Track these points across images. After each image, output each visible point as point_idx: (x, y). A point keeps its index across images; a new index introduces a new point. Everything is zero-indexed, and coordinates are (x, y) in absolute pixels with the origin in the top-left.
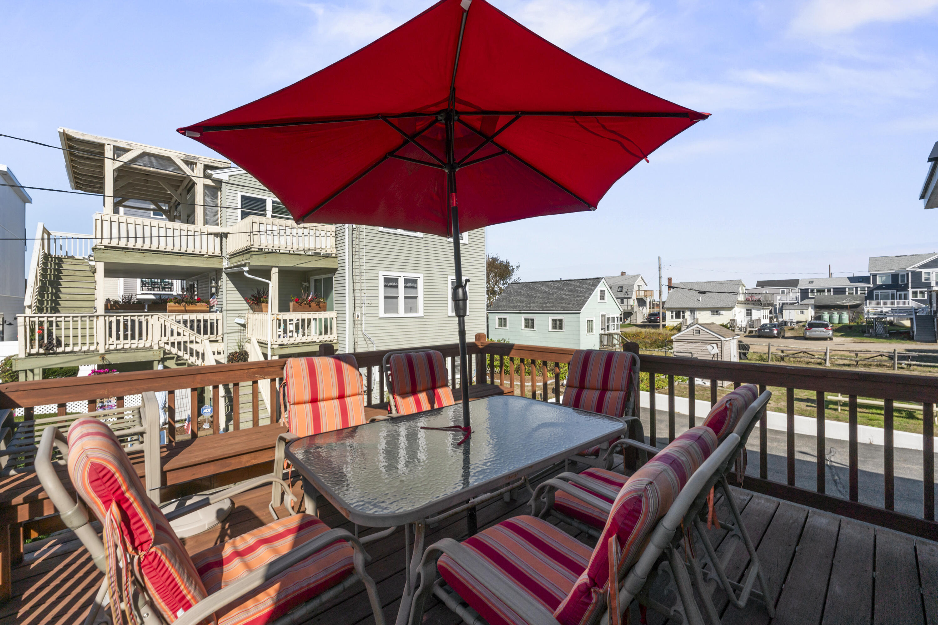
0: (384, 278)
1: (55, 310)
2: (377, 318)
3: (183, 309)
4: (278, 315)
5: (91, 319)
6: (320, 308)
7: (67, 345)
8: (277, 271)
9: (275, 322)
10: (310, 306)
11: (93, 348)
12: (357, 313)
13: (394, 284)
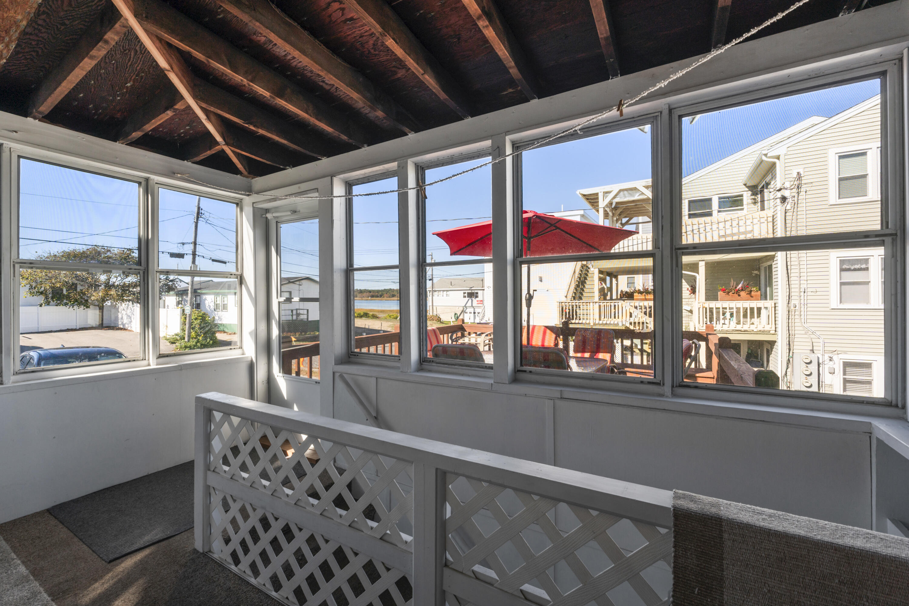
0: (840, 260)
1: (580, 298)
2: (828, 309)
3: (644, 297)
4: (704, 303)
5: (587, 304)
6: (752, 297)
7: (580, 319)
8: (704, 264)
9: (701, 310)
10: (739, 295)
11: (588, 322)
12: (793, 302)
13: (864, 266)
